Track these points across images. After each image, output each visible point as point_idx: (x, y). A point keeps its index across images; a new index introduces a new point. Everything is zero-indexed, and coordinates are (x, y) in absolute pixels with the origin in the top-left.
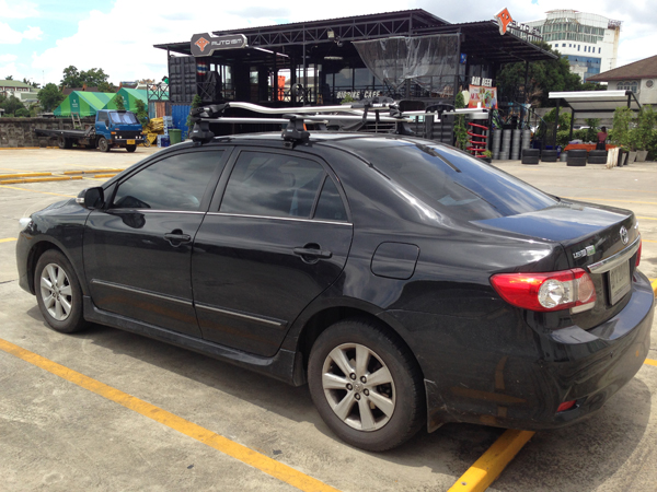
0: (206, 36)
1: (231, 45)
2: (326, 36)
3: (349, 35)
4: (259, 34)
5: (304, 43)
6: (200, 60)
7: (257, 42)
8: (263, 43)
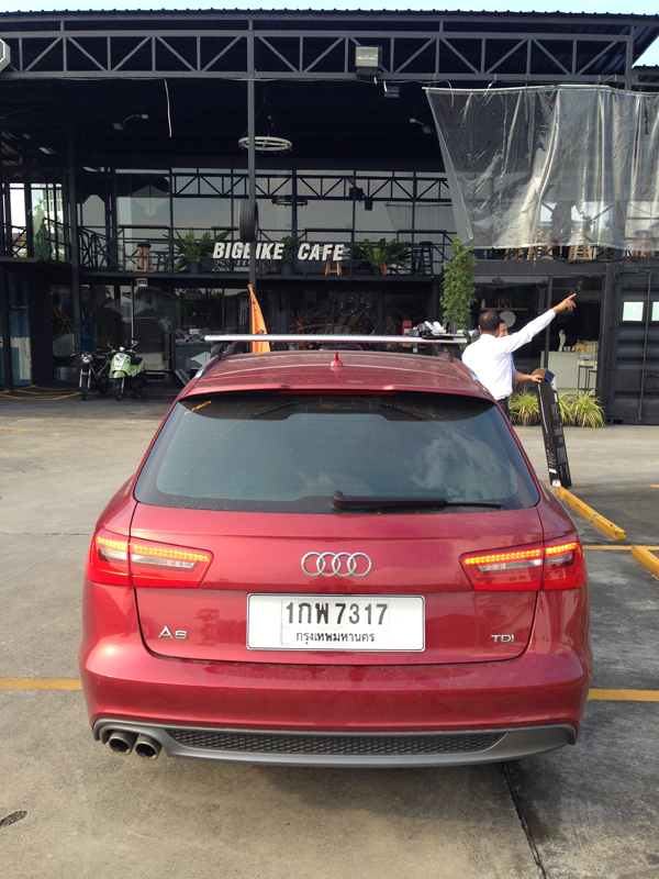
2: (339, 58)
3: (424, 65)
4: (62, 35)
5: (252, 77)
7: (53, 63)
8: (78, 62)
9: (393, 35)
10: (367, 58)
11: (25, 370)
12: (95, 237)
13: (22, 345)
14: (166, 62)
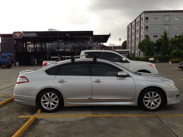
0: (20, 32)
1: (30, 36)
2: (66, 35)
3: (73, 35)
4: (41, 33)
5: (58, 37)
6: (15, 39)
7: (41, 35)
8: (43, 35)
9: (70, 33)
10: (68, 35)
11: (36, 63)
12: (44, 49)
13: (36, 60)
14: (51, 35)
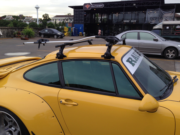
0: (89, 4)
1: (98, 7)
3: (140, 5)
5: (124, 7)
6: (85, 11)
7: (107, 6)
9: (137, 2)
13: (102, 32)
14: (117, 6)
